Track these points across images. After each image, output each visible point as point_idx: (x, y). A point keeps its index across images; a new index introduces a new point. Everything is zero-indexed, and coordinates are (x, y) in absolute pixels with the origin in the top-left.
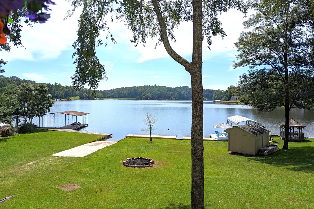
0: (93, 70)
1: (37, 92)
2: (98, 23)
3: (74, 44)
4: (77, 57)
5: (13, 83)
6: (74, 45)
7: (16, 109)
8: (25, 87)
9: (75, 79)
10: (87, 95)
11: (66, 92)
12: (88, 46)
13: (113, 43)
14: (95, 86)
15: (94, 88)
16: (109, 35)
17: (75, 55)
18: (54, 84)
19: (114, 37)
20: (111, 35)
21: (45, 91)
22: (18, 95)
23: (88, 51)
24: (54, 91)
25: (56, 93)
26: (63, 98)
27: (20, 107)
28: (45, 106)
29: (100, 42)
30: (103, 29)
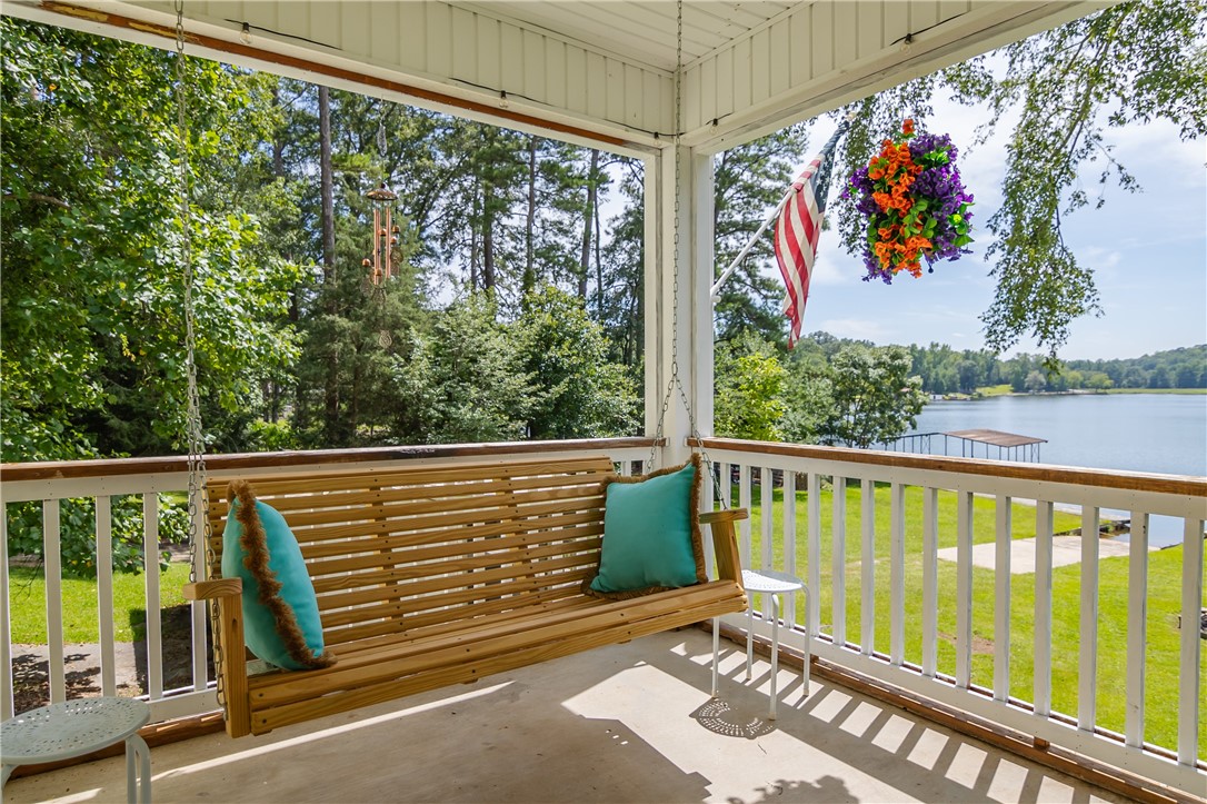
0: (1049, 289)
1: (881, 371)
2: (1069, 144)
3: (994, 221)
4: (999, 256)
5: (817, 350)
6: (992, 223)
7: (827, 417)
8: (851, 357)
9: (992, 320)
10: (1042, 378)
11: (967, 369)
12: (1035, 220)
13: (1129, 191)
14: (1057, 336)
15: (1053, 341)
16: (1114, 169)
17: (993, 252)
18: (927, 348)
19: (1128, 171)
20: (1121, 168)
21: (903, 368)
22: (833, 380)
23: (1035, 235)
24: (929, 369)
25: (933, 374)
26: (955, 391)
27: (837, 414)
28: (903, 413)
29: (1079, 197)
30: (1089, 156)
